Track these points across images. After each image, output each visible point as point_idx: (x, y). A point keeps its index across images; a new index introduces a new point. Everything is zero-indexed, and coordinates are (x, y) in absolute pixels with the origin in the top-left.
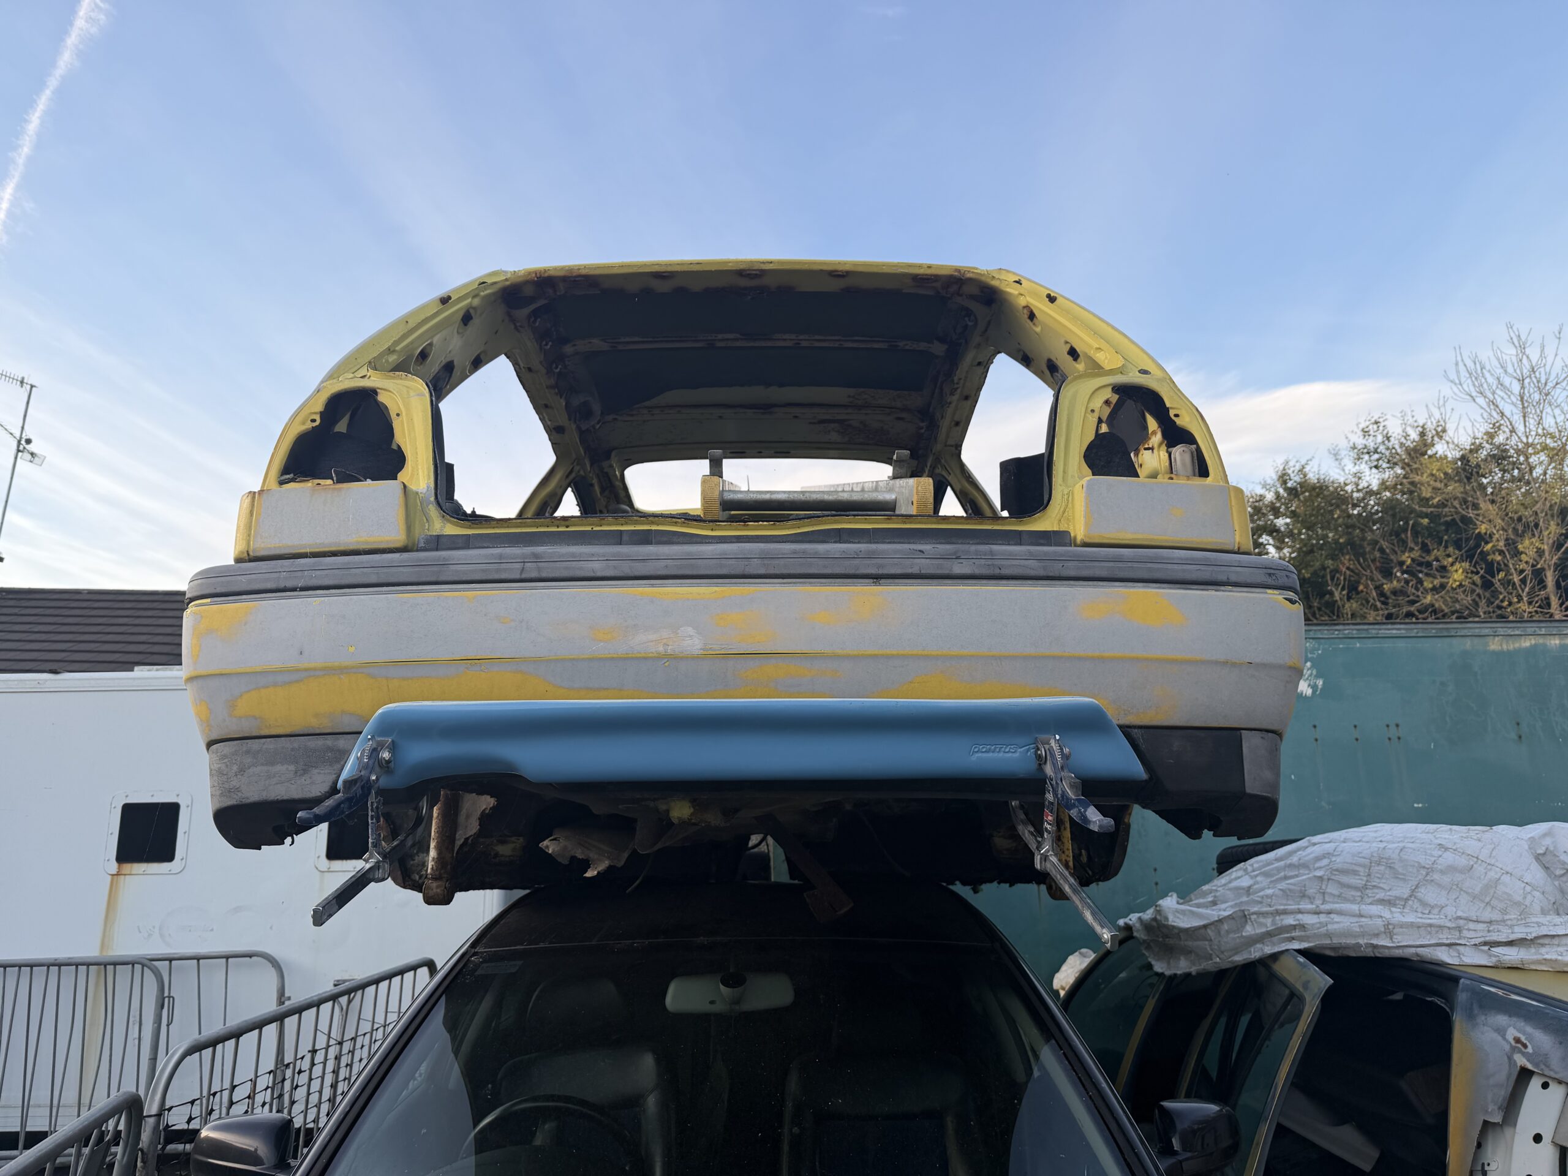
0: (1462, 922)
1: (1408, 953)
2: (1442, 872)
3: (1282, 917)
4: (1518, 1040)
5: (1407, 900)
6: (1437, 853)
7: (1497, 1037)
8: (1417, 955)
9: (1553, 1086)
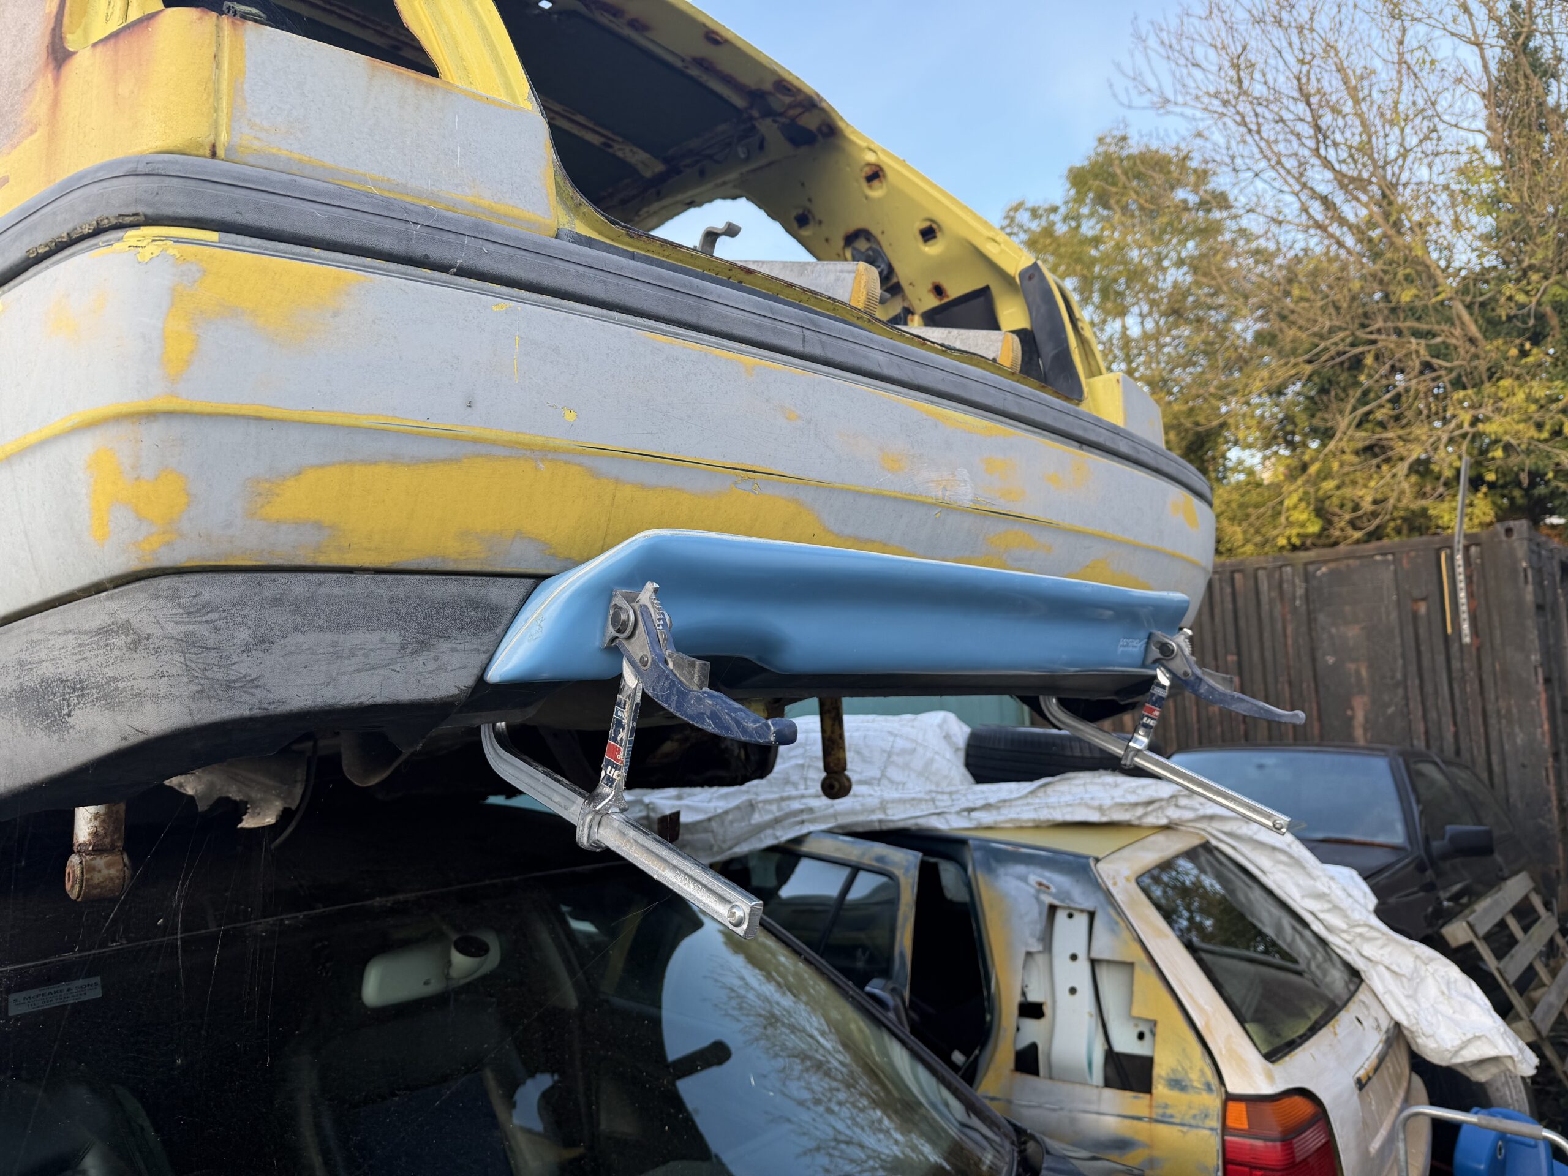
0: (934, 795)
1: (909, 824)
2: (898, 755)
3: (787, 802)
4: (1040, 884)
5: (879, 780)
6: (891, 739)
7: (1022, 884)
8: (917, 824)
9: (1077, 915)
